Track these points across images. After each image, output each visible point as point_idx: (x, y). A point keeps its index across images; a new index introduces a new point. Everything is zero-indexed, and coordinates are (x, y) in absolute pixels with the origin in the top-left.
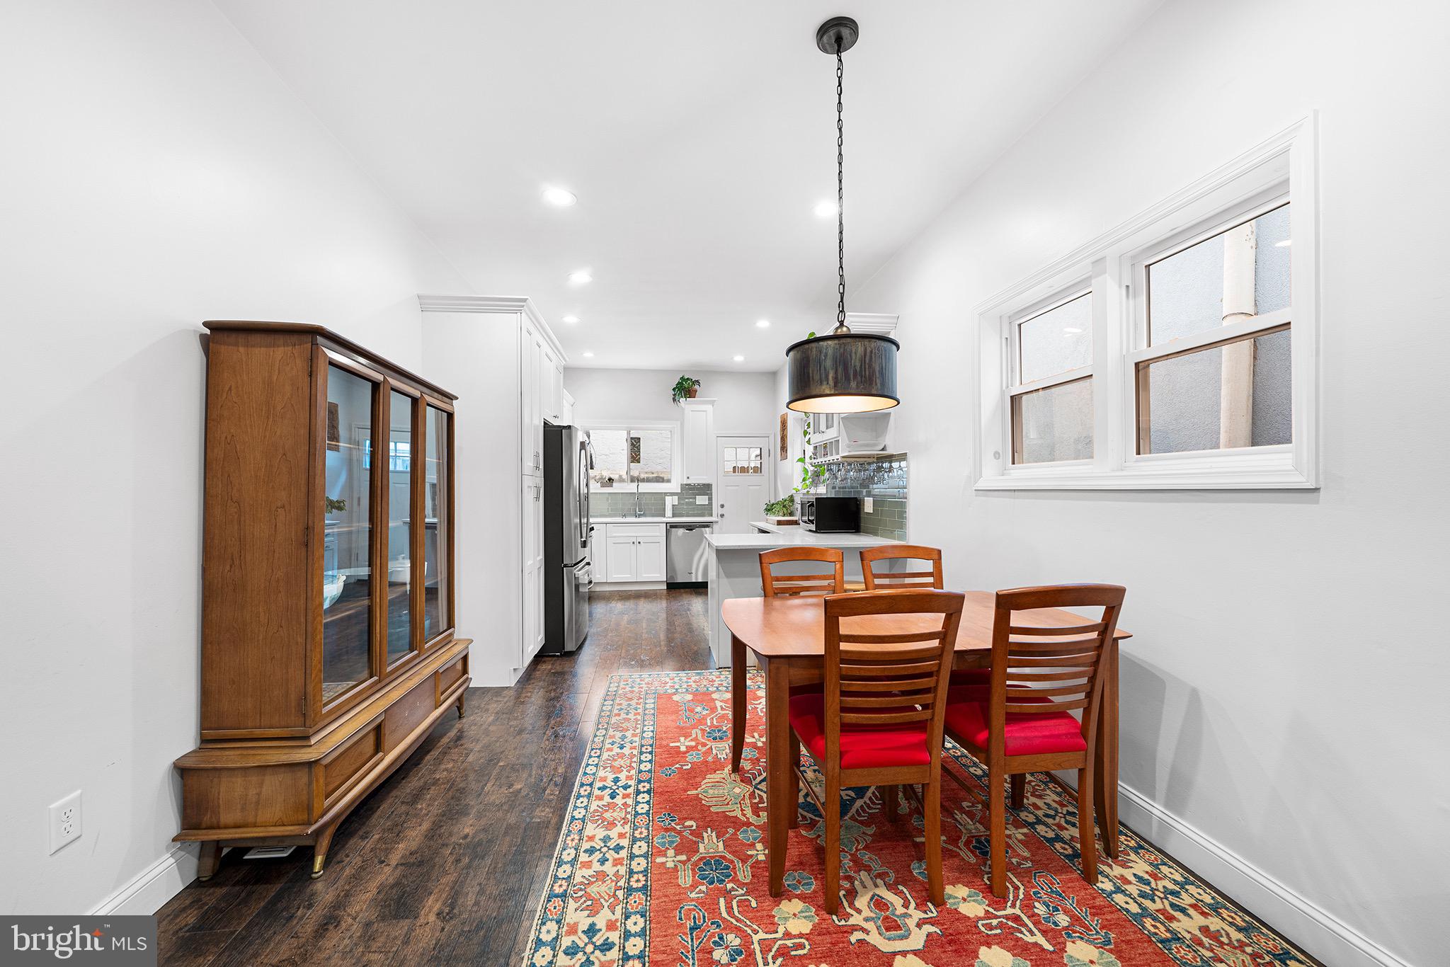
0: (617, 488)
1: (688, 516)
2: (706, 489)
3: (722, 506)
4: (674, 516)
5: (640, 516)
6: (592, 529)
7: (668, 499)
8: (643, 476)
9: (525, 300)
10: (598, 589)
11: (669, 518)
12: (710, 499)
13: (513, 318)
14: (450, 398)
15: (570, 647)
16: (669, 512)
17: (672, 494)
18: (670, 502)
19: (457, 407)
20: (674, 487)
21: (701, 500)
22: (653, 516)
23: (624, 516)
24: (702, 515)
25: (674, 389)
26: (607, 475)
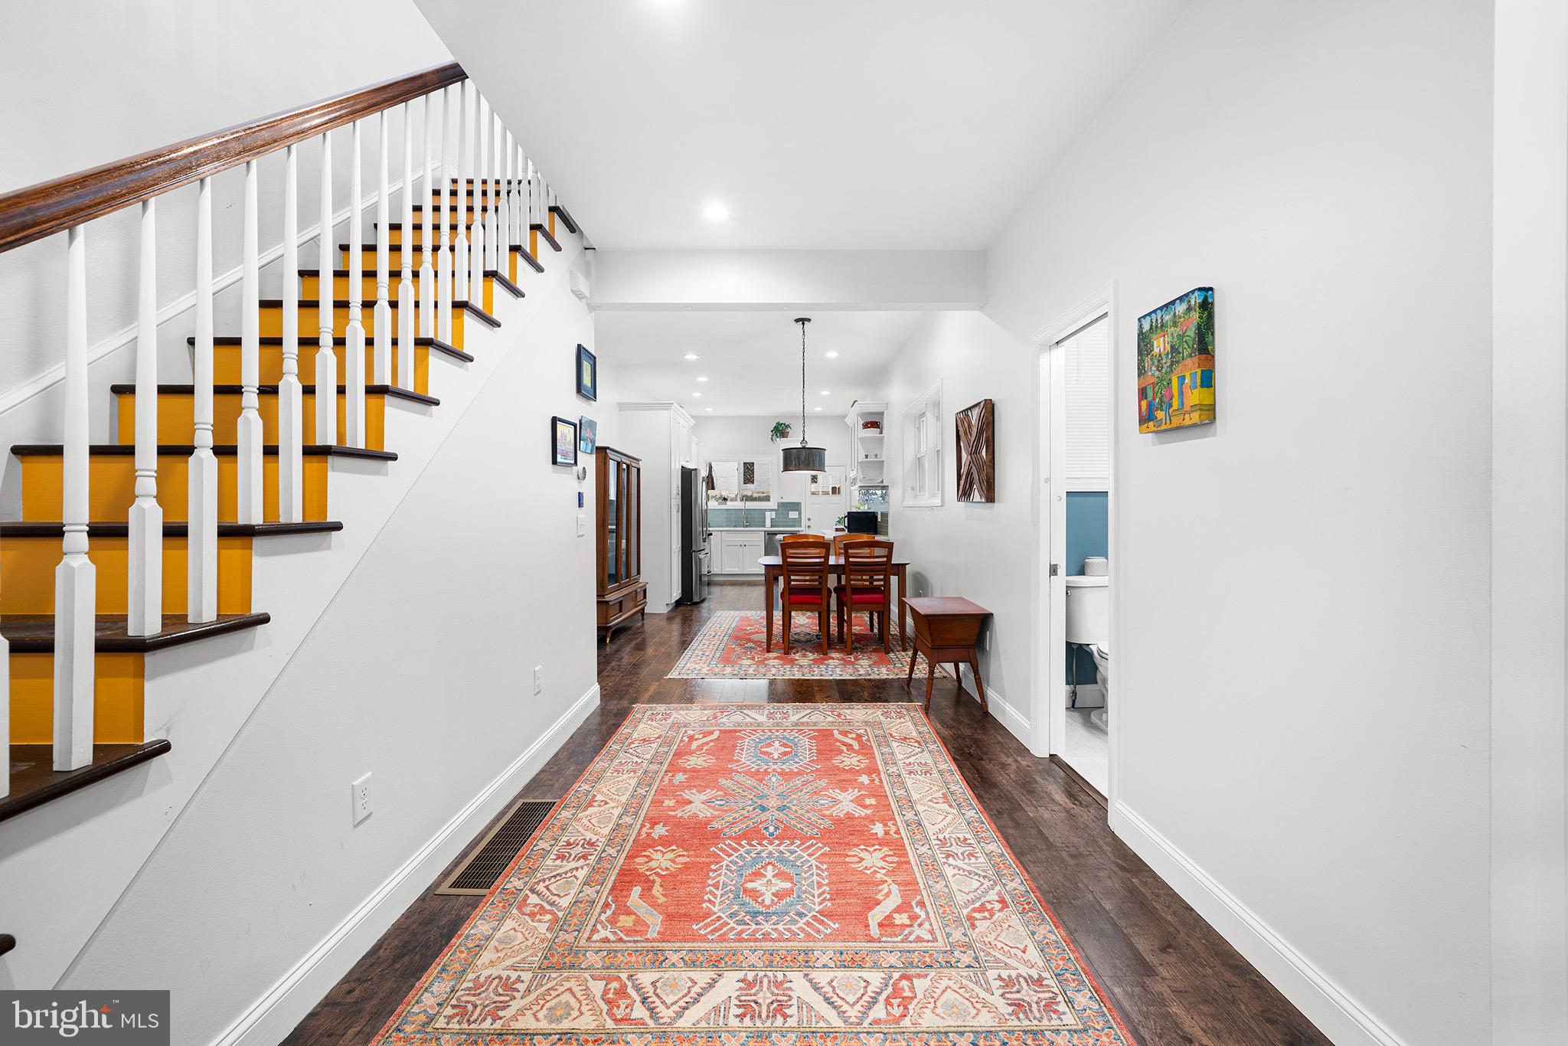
0: (730, 505)
1: (783, 526)
2: (796, 507)
3: (809, 520)
4: (772, 526)
5: (747, 526)
6: (711, 534)
7: (768, 514)
8: (755, 495)
9: (672, 404)
10: (716, 579)
11: (768, 527)
12: (800, 514)
13: (666, 413)
14: (638, 460)
15: (696, 599)
16: (768, 523)
17: (771, 510)
18: (769, 516)
19: (642, 465)
20: (772, 504)
21: (793, 515)
22: (756, 526)
23: (735, 526)
24: (794, 526)
25: (772, 431)
26: (725, 494)
